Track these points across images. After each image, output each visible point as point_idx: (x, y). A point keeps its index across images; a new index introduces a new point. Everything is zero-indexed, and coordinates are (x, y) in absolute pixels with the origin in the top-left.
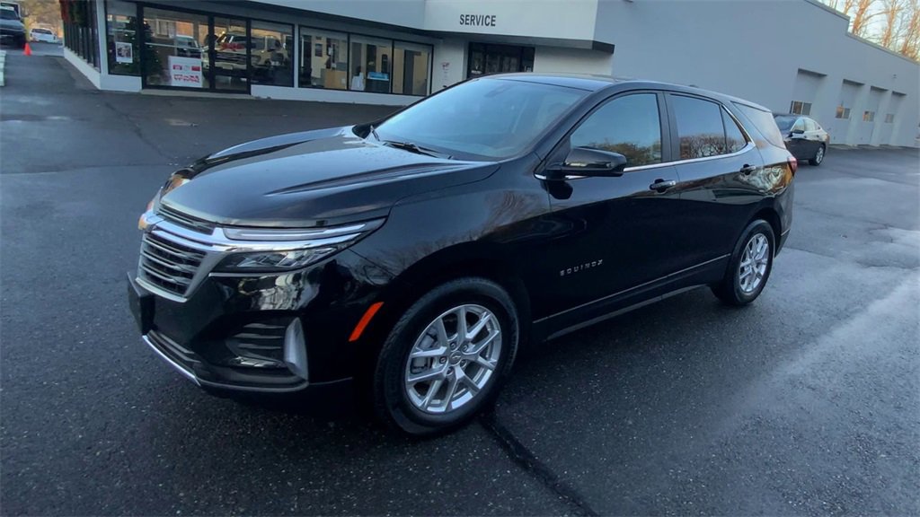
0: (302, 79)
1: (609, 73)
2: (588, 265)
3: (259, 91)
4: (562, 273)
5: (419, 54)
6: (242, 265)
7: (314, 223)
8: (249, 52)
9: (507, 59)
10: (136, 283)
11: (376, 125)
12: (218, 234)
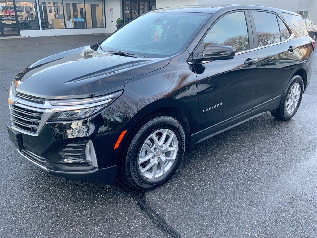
0: (43, 25)
1: (197, 4)
2: (215, 106)
3: (24, 33)
4: (204, 111)
5: (98, 5)
6: (61, 117)
7: (88, 95)
8: (16, 14)
9: (142, 3)
10: (12, 128)
11: (100, 44)
12: (47, 104)
